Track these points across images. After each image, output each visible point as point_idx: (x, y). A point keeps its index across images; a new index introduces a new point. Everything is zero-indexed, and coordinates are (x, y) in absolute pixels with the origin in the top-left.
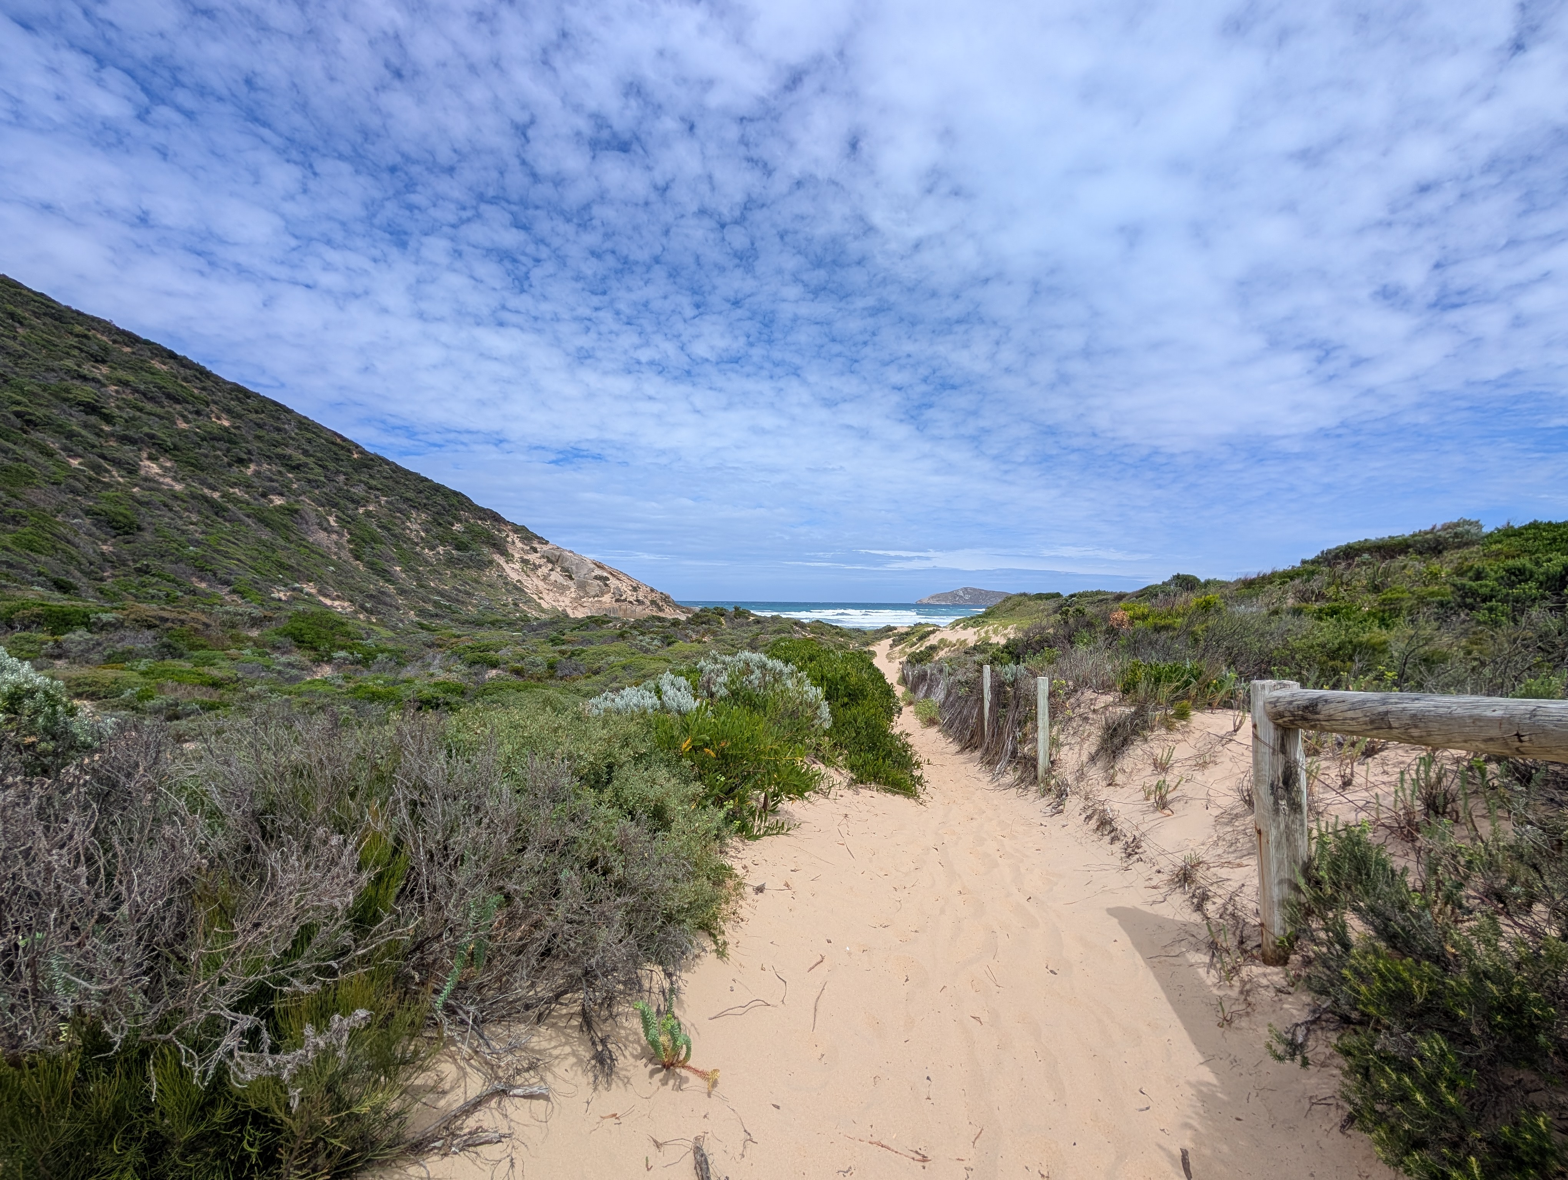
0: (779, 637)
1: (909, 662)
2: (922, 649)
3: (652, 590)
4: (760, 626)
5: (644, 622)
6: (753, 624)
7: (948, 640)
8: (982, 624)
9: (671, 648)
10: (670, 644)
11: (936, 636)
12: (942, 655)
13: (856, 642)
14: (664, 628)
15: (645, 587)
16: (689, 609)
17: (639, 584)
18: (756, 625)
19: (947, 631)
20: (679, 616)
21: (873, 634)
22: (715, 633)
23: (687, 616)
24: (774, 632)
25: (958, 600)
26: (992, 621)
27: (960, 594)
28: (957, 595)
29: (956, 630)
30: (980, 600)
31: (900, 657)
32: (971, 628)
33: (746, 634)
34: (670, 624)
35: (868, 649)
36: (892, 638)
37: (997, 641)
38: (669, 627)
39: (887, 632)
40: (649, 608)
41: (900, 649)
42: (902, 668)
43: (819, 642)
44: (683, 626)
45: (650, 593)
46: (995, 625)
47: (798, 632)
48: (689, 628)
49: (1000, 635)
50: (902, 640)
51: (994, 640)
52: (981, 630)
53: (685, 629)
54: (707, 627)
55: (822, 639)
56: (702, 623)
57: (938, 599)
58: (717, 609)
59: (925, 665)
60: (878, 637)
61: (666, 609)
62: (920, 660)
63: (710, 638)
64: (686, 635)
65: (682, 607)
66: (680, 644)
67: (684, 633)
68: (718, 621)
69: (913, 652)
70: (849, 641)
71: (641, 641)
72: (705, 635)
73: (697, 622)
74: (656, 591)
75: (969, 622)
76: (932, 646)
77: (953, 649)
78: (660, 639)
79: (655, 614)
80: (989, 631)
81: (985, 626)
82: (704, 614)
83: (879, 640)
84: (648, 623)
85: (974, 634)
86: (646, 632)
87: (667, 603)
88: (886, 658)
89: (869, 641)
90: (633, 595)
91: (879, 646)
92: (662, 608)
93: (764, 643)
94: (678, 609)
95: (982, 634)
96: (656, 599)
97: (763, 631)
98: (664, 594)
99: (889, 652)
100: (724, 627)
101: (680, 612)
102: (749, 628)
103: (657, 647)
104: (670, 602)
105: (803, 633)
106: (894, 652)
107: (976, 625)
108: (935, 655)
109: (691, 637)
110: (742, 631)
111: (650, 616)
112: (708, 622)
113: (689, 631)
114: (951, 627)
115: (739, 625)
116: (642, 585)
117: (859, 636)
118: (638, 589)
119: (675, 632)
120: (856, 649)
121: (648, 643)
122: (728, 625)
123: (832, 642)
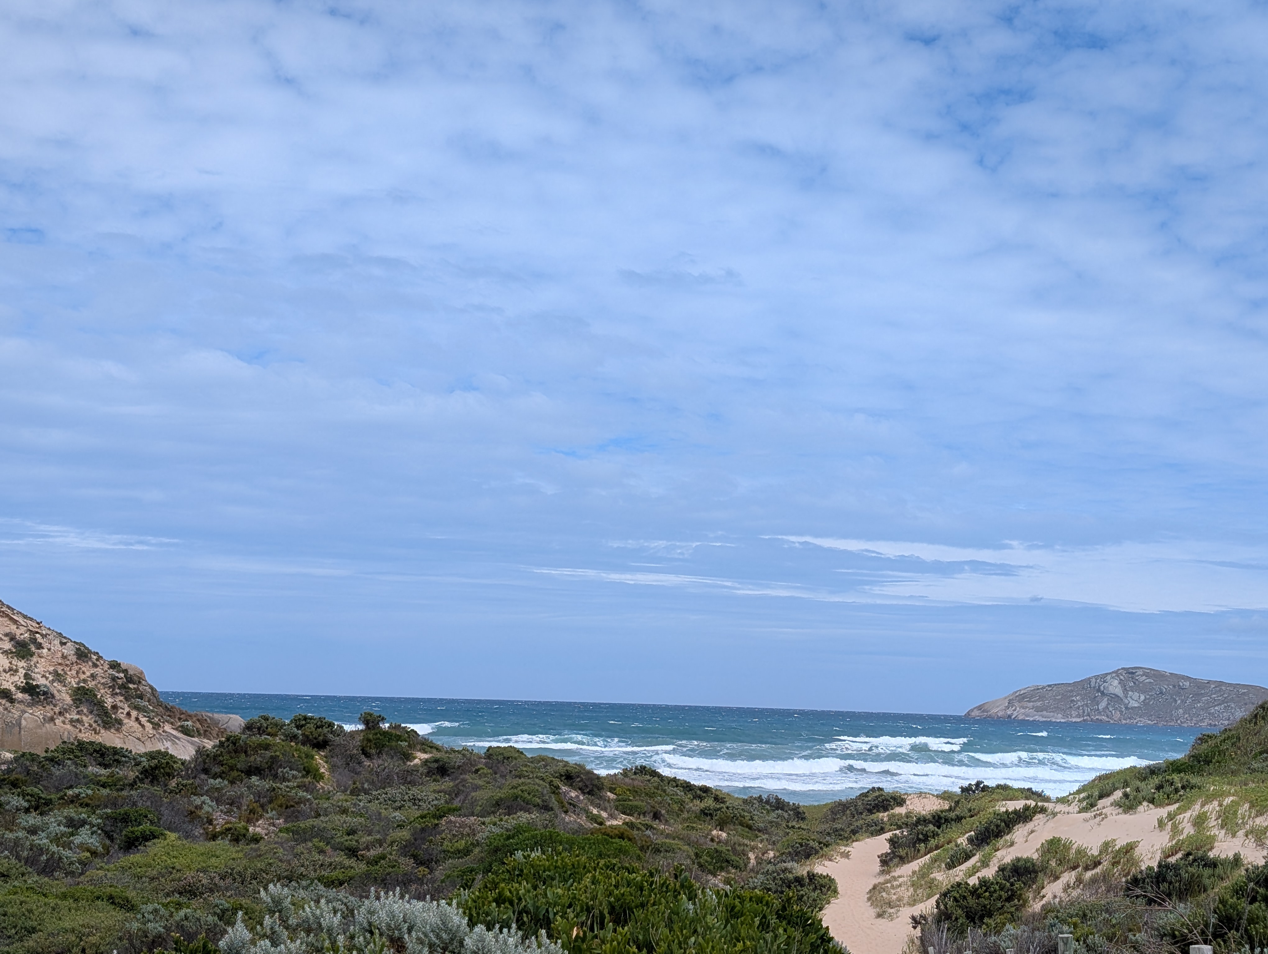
0: (511, 822)
1: (943, 916)
2: (989, 873)
3: (83, 654)
4: (447, 783)
5: (48, 765)
6: (426, 776)
7: (1075, 846)
8: (1184, 795)
9: (135, 857)
10: (134, 844)
11: (1032, 832)
12: (1055, 897)
13: (770, 847)
14: (115, 785)
15: (57, 642)
16: (206, 720)
17: (37, 633)
18: (435, 780)
19: (1068, 813)
20: (168, 744)
21: (825, 820)
22: (292, 809)
23: (199, 747)
24: (493, 809)
25: (1107, 707)
26: (1215, 785)
27: (1111, 690)
28: (1103, 693)
29: (1098, 812)
30: (1177, 709)
31: (915, 900)
32: (1148, 806)
33: (397, 814)
34: (137, 774)
35: (808, 872)
36: (888, 835)
37: (1234, 856)
38: (132, 785)
39: (870, 812)
40: (68, 715)
41: (914, 872)
42: (921, 937)
43: (644, 843)
44: (185, 782)
45: (72, 664)
46: (1227, 799)
47: (574, 806)
48: (205, 788)
49: (1247, 836)
50: (920, 841)
51: (1225, 850)
52: (1180, 814)
53: (189, 794)
54: (267, 786)
55: (654, 834)
56: (250, 772)
57: (1039, 704)
58: (304, 722)
59: (998, 933)
60: (842, 830)
61: (125, 718)
62: (980, 913)
63: (274, 826)
64: (192, 813)
65: (183, 713)
66: (168, 844)
67: (185, 807)
68: (306, 765)
69: (959, 884)
70: (746, 841)
71: (33, 831)
72: (258, 813)
73: (232, 768)
74: (95, 657)
75: (1142, 785)
76: (1020, 864)
77: (1089, 874)
78: (98, 825)
79: (86, 736)
80: (1206, 818)
81: (1194, 801)
82: (257, 739)
83: (845, 838)
84: (61, 767)
85: (1159, 826)
86: (51, 800)
87: (132, 697)
88: (869, 904)
89: (811, 843)
90: (16, 671)
91: (847, 860)
92: (113, 716)
93: (452, 853)
94: (167, 722)
95: (1183, 829)
96: (93, 683)
97: (456, 803)
98: (123, 667)
99: (879, 883)
100: (323, 788)
101: (174, 732)
102: (409, 790)
103: (88, 854)
104: (141, 697)
105: (592, 813)
106: (895, 883)
107: (1166, 796)
108: (1031, 895)
109: (210, 822)
110: (385, 801)
111: (64, 742)
112: (270, 768)
113: (203, 798)
114: (1084, 799)
115: (375, 779)
116: (47, 634)
117: (778, 825)
118: (33, 648)
119: (152, 802)
120: (768, 870)
121: (56, 839)
122: (337, 781)
123: (689, 844)
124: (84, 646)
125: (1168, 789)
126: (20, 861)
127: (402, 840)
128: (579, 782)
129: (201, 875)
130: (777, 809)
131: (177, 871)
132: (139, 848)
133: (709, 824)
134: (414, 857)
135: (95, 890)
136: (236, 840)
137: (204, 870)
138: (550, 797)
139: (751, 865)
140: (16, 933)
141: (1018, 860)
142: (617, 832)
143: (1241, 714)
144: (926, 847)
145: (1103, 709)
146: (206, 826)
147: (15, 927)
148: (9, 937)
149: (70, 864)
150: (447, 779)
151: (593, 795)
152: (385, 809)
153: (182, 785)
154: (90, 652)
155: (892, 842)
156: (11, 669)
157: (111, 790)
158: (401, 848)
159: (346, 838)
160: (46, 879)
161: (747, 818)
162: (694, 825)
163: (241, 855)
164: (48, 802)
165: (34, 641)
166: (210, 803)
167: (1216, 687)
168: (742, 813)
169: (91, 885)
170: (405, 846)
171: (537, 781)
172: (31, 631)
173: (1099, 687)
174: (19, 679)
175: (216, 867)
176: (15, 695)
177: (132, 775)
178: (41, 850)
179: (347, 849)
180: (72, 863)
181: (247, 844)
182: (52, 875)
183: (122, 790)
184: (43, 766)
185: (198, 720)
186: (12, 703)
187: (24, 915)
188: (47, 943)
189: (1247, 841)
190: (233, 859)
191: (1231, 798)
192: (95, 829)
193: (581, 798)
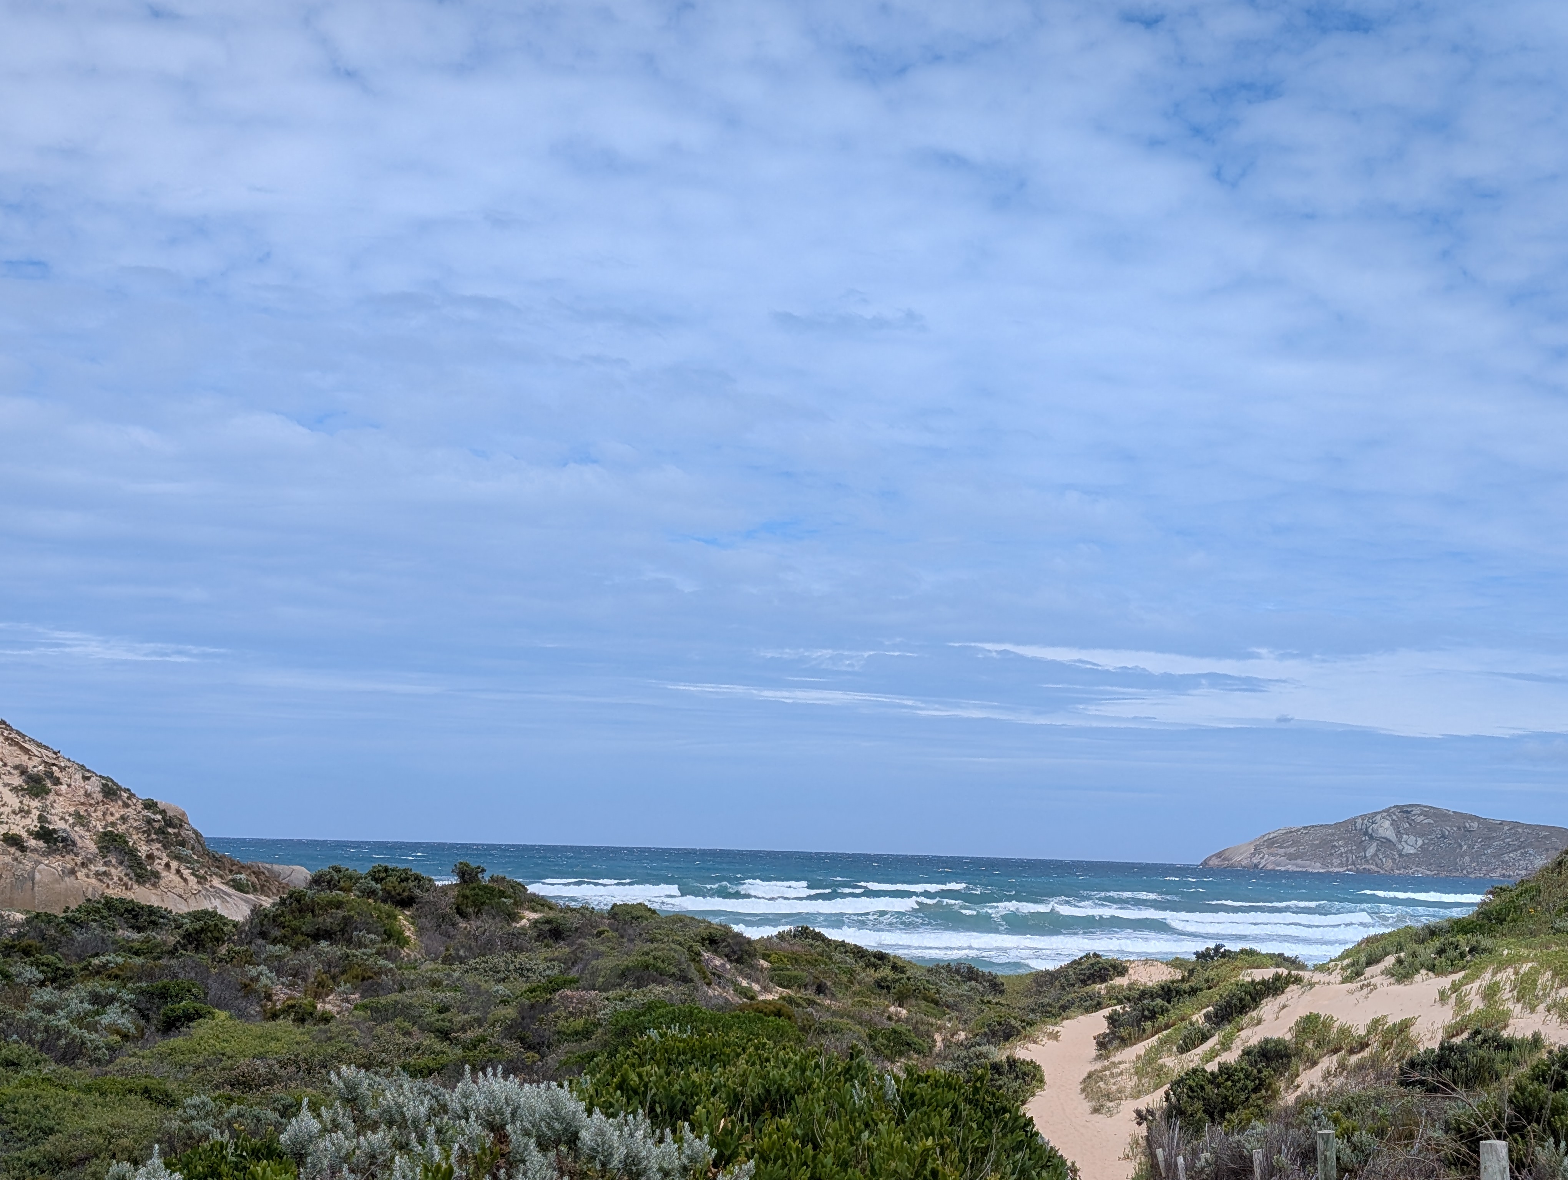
0: (641, 996)
1: (1174, 1112)
2: (1231, 1057)
3: (110, 791)
4: (562, 949)
5: (68, 928)
6: (536, 941)
7: (1336, 1024)
8: (1471, 961)
9: (177, 1041)
10: (174, 1025)
11: (1284, 1006)
12: (1312, 1086)
13: (961, 1026)
14: (151, 953)
15: (78, 776)
16: (264, 873)
17: (54, 765)
18: (547, 946)
19: (1328, 984)
20: (217, 902)
21: (1028, 993)
22: (370, 981)
23: (255, 906)
24: (618, 980)
25: (1376, 855)
26: (1511, 949)
27: (1382, 832)
28: (1371, 837)
29: (1365, 982)
30: (1462, 856)
31: (1139, 1091)
32: (1427, 974)
33: (500, 987)
34: (178, 938)
35: (1008, 1058)
36: (1107, 1012)
37: (1533, 1036)
38: (173, 952)
39: (1084, 983)
40: (92, 867)
41: (1138, 1057)
42: (1147, 1137)
43: (805, 1022)
44: (237, 948)
45: (98, 803)
46: (1524, 966)
47: (719, 977)
48: (263, 957)
49: (1549, 1011)
50: (1146, 1018)
51: (1522, 1028)
52: (1467, 984)
53: (242, 963)
54: (339, 953)
55: (817, 1011)
56: (317, 936)
57: (1292, 850)
58: (384, 875)
59: (1242, 1130)
60: (1050, 1005)
61: (163, 870)
62: (1221, 1106)
63: (348, 1002)
64: (246, 986)
65: (235, 864)
66: (217, 1025)
67: (237, 979)
68: (388, 927)
69: (1194, 1071)
70: (931, 1020)
71: (49, 1009)
72: (328, 986)
73: (295, 932)
74: (126, 795)
75: (1420, 949)
76: (1269, 1047)
77: (1354, 1059)
78: (131, 1001)
79: (115, 892)
80: (1499, 989)
81: (1483, 968)
82: (327, 895)
83: (1053, 1015)
84: (84, 930)
85: (1441, 1000)
86: (71, 970)
87: (172, 844)
88: (1083, 1096)
89: (1013, 1022)
90: (28, 812)
91: (1055, 1042)
92: (149, 868)
93: (569, 1035)
94: (216, 874)
95: (1471, 1002)
96: (124, 827)
97: (573, 973)
98: (161, 806)
99: (1096, 1070)
100: (408, 955)
101: (224, 888)
102: (516, 957)
103: (118, 1038)
104: (183, 844)
105: (740, 985)
106: (1115, 1071)
107: (1449, 963)
108: (1283, 1085)
109: (269, 997)
110: (486, 971)
111: (89, 900)
112: (343, 931)
113: (259, 968)
114: (1348, 966)
115: (473, 944)
116: (66, 767)
117: (970, 1000)
118: (48, 784)
119: (196, 973)
120: (959, 1056)
121: (79, 1020)
122: (426, 946)
123: (860, 1024)
124: (112, 781)
125: (1452, 953)
126: (34, 1047)
127: (506, 1018)
128: (726, 947)
129: (258, 1062)
130: (970, 979)
131: (229, 1058)
132: (181, 1029)
133: (886, 999)
134: (522, 1039)
135: (126, 1082)
136: (301, 1020)
137: (262, 1057)
138: (689, 965)
139: (937, 1049)
140: (29, 1135)
141: (1267, 1041)
142: (771, 1008)
143: (1541, 862)
144: (1153, 1027)
145: (1372, 856)
146: (263, 1003)
147: (28, 1127)
148: (21, 1140)
149: (95, 1049)
150: (562, 943)
151: (742, 963)
152: (486, 981)
153: (234, 952)
154: (119, 788)
155: (1112, 1020)
156: (21, 810)
157: (146, 958)
158: (506, 1029)
159: (437, 1016)
160: (66, 1067)
161: (932, 991)
162: (867, 1000)
163: (306, 1038)
164: (68, 974)
165: (50, 775)
166: (269, 974)
167: (1511, 829)
168: (927, 985)
169: (122, 1075)
170: (511, 1027)
171: (673, 946)
172: (46, 763)
173: (1366, 829)
174: (32, 822)
175: (276, 1053)
176: (26, 842)
177: (172, 940)
178: (59, 1034)
179: (438, 1030)
180: (97, 1048)
181: (315, 1025)
182: (74, 1063)
183: (159, 958)
184: (62, 929)
185: (254, 873)
186: (22, 851)
187: (38, 1112)
188: (68, 1147)
189: (1549, 1018)
190: (298, 1043)
191: (1530, 965)
192: (126, 1006)
193: (728, 966)
